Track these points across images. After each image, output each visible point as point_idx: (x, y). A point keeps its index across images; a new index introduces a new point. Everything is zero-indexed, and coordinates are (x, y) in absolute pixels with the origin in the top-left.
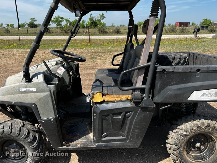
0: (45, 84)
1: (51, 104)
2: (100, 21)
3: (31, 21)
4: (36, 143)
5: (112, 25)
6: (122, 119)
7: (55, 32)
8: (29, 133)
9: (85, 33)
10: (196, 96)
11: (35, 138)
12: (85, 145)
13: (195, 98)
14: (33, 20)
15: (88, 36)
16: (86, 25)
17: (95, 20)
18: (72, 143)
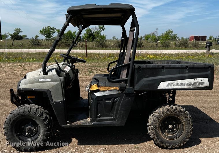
0: (57, 76)
1: (60, 90)
2: (100, 33)
3: (15, 32)
4: (47, 121)
5: (114, 38)
6: (112, 103)
7: (46, 45)
8: (42, 113)
9: (82, 47)
10: (163, 85)
11: (46, 117)
12: (84, 124)
13: (163, 87)
14: (18, 30)
15: (85, 50)
16: (82, 38)
17: (93, 32)
18: (74, 123)
